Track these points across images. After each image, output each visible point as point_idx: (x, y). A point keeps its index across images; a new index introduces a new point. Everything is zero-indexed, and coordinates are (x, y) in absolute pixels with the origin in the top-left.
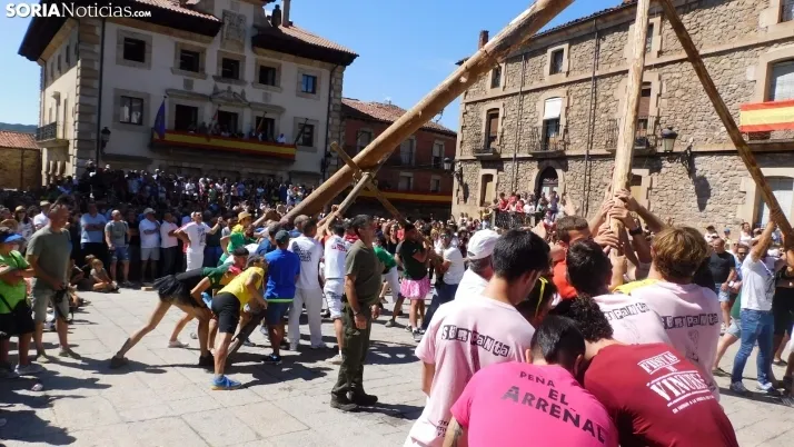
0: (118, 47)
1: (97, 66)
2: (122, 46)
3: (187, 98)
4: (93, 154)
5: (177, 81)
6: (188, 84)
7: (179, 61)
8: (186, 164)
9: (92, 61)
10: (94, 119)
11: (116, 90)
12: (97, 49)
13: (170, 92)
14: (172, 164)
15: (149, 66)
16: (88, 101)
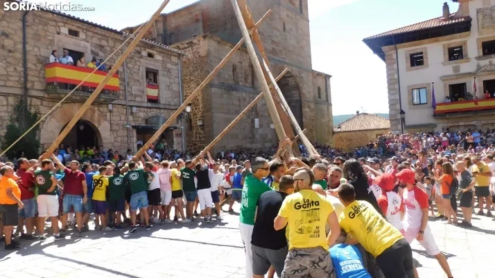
0: (406, 61)
1: (396, 76)
2: (409, 60)
3: (457, 79)
4: (400, 127)
5: (448, 69)
6: (456, 69)
7: (447, 56)
8: (461, 124)
9: (393, 74)
10: (398, 107)
11: (408, 86)
12: (395, 66)
13: (444, 78)
14: (451, 125)
15: (427, 66)
16: (393, 97)
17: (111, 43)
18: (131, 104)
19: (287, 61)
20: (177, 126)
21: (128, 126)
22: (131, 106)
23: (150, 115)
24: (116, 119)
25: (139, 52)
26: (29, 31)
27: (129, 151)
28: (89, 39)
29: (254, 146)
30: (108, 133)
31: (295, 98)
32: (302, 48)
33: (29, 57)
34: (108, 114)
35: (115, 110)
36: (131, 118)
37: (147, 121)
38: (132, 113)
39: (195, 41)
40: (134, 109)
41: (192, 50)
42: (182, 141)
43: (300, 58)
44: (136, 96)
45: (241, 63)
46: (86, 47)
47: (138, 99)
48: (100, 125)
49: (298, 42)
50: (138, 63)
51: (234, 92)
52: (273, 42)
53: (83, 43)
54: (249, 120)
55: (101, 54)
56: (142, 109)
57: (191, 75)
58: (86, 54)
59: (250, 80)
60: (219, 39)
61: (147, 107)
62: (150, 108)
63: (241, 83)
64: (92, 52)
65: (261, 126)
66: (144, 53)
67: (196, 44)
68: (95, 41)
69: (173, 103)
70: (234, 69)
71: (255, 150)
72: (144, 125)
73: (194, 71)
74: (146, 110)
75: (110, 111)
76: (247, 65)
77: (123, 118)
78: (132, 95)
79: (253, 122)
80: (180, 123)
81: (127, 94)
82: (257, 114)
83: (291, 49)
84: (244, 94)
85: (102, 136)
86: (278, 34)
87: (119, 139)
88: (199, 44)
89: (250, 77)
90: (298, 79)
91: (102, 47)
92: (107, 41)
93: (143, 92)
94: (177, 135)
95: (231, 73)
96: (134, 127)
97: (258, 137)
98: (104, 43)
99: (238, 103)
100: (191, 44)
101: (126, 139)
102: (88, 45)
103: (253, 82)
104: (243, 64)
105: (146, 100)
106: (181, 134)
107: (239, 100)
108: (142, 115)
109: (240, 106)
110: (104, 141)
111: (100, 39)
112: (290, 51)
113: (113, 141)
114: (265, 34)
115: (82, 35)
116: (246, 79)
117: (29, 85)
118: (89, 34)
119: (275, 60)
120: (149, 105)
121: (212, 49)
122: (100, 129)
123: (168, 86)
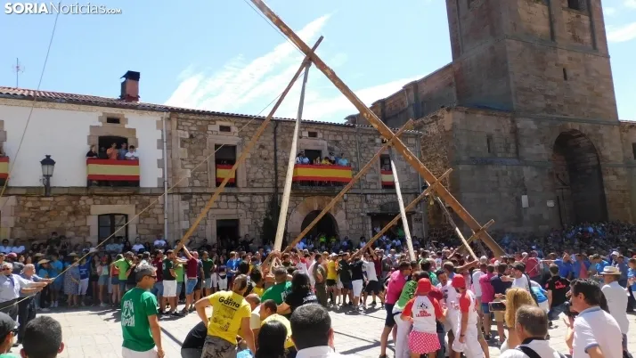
17: (345, 136)
18: (366, 191)
19: (572, 116)
20: (416, 211)
21: (362, 214)
22: (366, 194)
23: (385, 201)
24: (351, 207)
25: (373, 140)
26: (279, 140)
27: (363, 239)
28: (326, 137)
29: (521, 230)
30: (344, 222)
31: (590, 164)
32: (598, 95)
33: (279, 161)
34: (344, 204)
35: (350, 199)
36: (365, 206)
37: (381, 207)
38: (367, 201)
39: (439, 115)
40: (369, 197)
41: (437, 124)
42: (422, 228)
43: (593, 110)
44: (371, 183)
45: (499, 130)
46: (323, 145)
47: (373, 186)
48: (336, 214)
49: (591, 89)
50: (372, 151)
51: (490, 167)
52: (547, 97)
53: (321, 142)
54: (514, 198)
55: (336, 148)
56: (377, 196)
57: (437, 151)
58: (323, 152)
59: (512, 150)
60: (465, 109)
61: (382, 194)
62: (385, 194)
63: (499, 155)
64: (329, 148)
65: (531, 203)
66: (378, 141)
67: (440, 118)
68: (331, 138)
69: (410, 187)
70: (489, 139)
71: (524, 235)
72: (379, 211)
73: (440, 147)
74: (381, 196)
75: (345, 201)
76: (508, 131)
77: (358, 206)
78: (366, 183)
79: (519, 200)
80: (419, 208)
81: (362, 182)
82: (526, 190)
83: (577, 100)
84: (504, 168)
85: (339, 224)
86: (555, 85)
87: (354, 227)
88: (443, 118)
89: (512, 145)
90: (592, 138)
91: (337, 142)
92: (342, 136)
93: (377, 178)
94: (416, 220)
95: (486, 144)
96: (369, 214)
97: (526, 218)
98: (339, 138)
99: (495, 179)
100: (435, 118)
101: (361, 226)
102: (325, 142)
103: (517, 152)
104: (503, 131)
105: (381, 187)
106: (420, 220)
107: (497, 176)
108: (377, 201)
109: (498, 182)
110: (340, 229)
111: (335, 135)
112: (576, 103)
113: (348, 228)
114: (533, 90)
115: (320, 135)
116: (507, 149)
117: (279, 185)
118: (326, 132)
119: (552, 119)
120: (384, 191)
121: (458, 122)
122: (336, 218)
123: (405, 170)
